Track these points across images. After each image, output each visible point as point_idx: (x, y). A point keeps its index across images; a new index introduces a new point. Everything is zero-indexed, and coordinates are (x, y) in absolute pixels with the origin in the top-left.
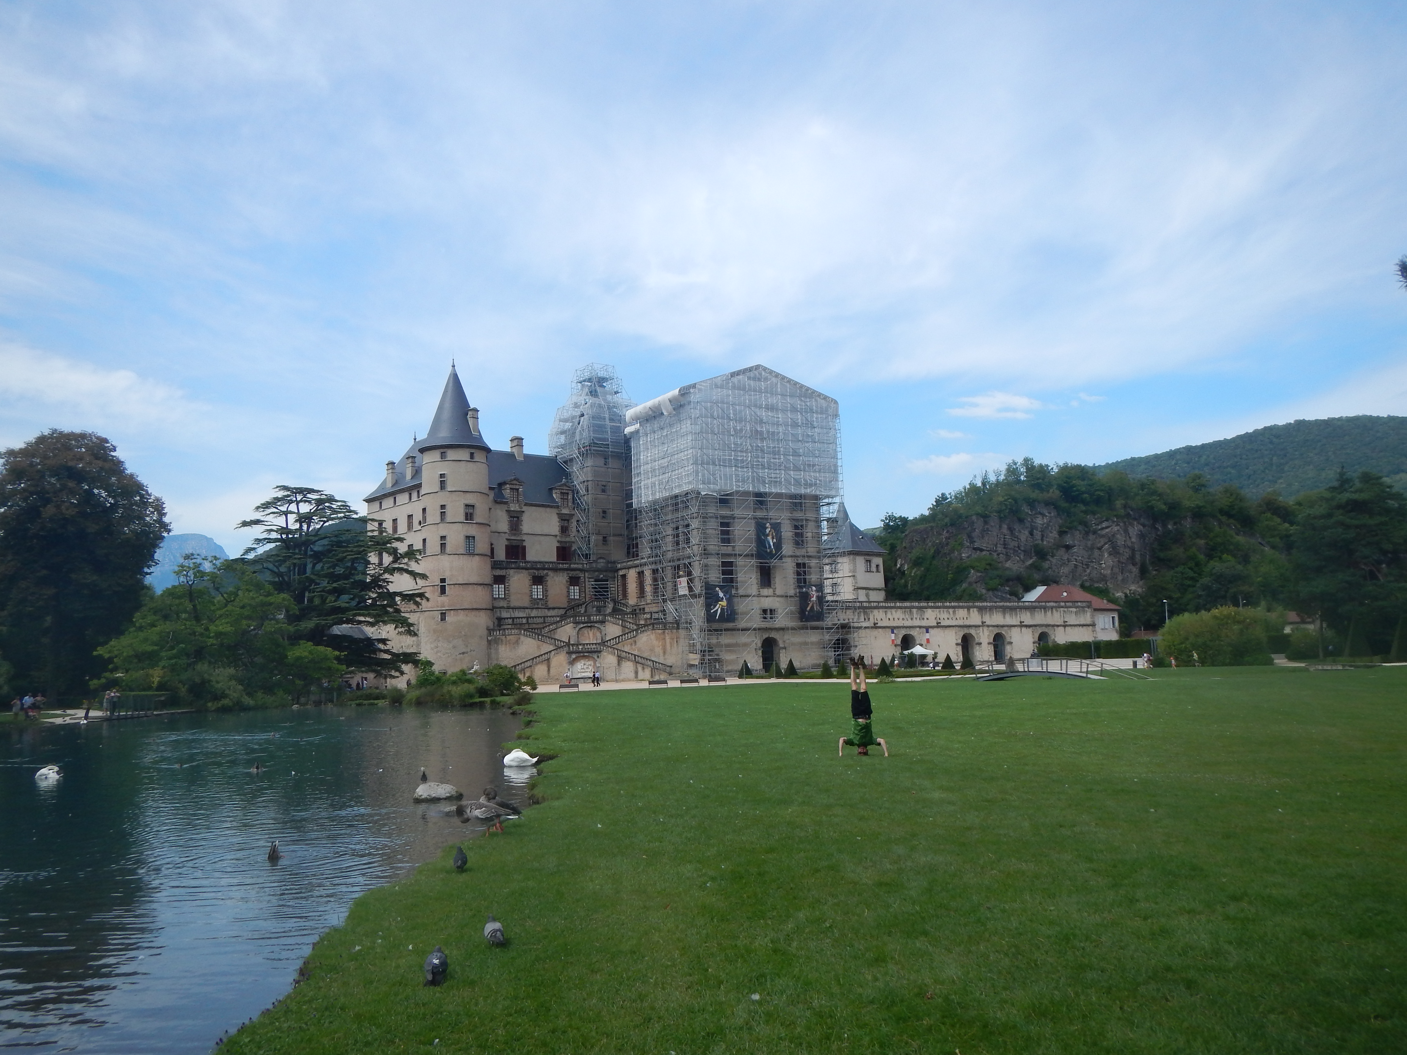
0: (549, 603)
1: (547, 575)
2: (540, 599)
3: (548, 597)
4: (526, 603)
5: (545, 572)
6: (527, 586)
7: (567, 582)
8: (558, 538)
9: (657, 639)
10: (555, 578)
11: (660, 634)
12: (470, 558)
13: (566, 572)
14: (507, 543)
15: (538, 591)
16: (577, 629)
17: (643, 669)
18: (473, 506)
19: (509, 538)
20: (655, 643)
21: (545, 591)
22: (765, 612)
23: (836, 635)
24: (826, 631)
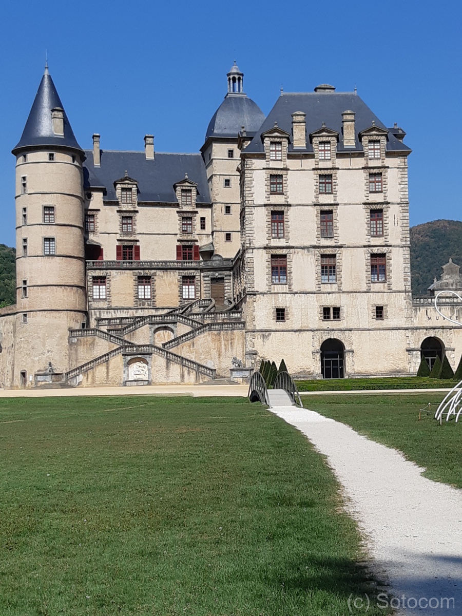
0: (156, 303)
1: (155, 274)
2: (148, 300)
3: (156, 298)
4: (130, 303)
5: (153, 271)
6: (132, 286)
7: (179, 281)
8: (178, 236)
9: (213, 340)
10: (165, 277)
11: (216, 335)
12: (50, 259)
13: (177, 271)
14: (118, 243)
15: (145, 291)
16: (153, 330)
17: (189, 373)
18: (53, 207)
19: (121, 238)
20: (212, 345)
21: (153, 291)
22: (326, 311)
23: (423, 336)
24: (409, 333)
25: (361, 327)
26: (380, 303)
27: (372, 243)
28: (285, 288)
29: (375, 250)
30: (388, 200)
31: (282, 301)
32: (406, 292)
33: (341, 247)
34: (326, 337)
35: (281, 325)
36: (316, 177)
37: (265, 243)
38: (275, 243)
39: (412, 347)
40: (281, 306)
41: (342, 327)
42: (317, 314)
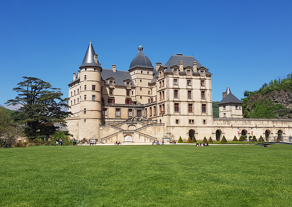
3: (121, 116)
4: (114, 117)
5: (121, 107)
6: (114, 112)
7: (128, 111)
8: (126, 96)
10: (124, 109)
11: (154, 127)
12: (94, 102)
14: (108, 98)
16: (128, 125)
18: (95, 86)
20: (152, 130)
21: (120, 113)
22: (190, 121)
23: (216, 129)
24: (212, 128)
25: (200, 126)
26: (205, 119)
27: (202, 101)
28: (179, 114)
29: (203, 103)
30: (206, 88)
31: (178, 118)
32: (211, 116)
33: (194, 102)
34: (190, 129)
35: (177, 125)
36: (186, 80)
37: (173, 99)
38: (175, 100)
39: (213, 132)
40: (177, 119)
41: (195, 126)
42: (187, 122)
